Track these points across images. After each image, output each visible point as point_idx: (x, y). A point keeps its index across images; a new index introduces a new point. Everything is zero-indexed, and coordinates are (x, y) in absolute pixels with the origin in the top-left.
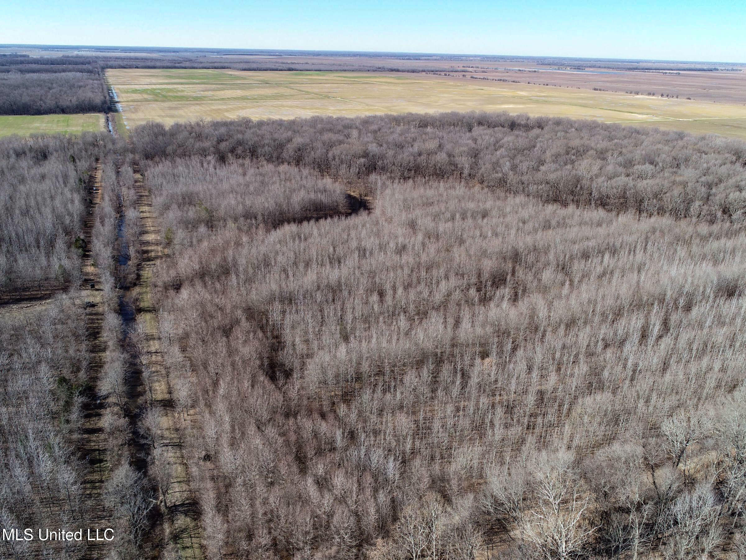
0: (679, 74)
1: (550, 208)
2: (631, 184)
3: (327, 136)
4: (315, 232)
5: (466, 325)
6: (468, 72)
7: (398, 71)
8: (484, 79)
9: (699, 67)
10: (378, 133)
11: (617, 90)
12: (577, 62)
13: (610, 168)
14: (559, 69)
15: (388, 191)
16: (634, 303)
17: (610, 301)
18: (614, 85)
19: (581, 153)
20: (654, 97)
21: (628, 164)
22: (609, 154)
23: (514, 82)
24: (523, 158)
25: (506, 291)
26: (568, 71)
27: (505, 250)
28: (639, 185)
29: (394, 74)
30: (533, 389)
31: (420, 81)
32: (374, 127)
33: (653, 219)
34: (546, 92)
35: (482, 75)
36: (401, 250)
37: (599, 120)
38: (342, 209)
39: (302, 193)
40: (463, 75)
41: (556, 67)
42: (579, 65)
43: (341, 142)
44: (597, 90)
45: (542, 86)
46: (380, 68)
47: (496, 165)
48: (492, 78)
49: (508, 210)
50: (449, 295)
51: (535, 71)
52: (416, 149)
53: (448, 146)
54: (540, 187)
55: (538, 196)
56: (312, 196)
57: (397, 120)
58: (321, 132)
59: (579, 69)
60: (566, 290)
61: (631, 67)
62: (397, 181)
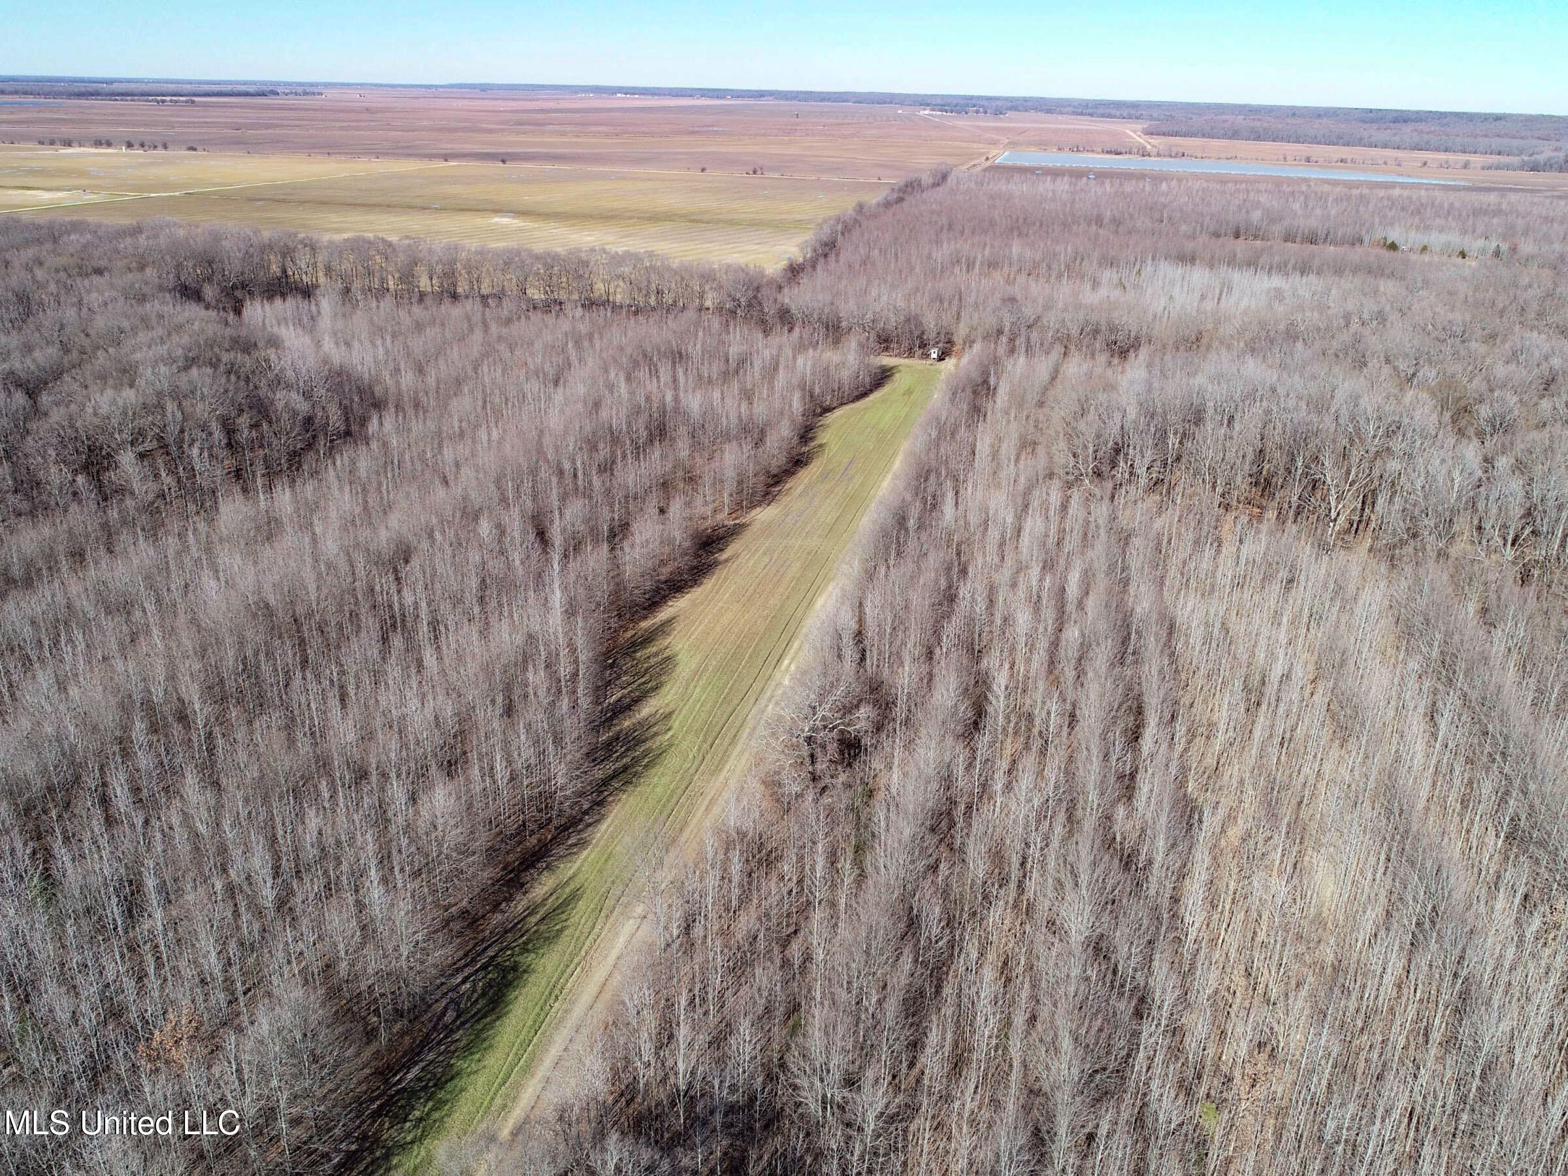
0: (193, 102)
9: (241, 89)
11: (17, 139)
18: (17, 129)
20: (110, 151)
61: (84, 90)
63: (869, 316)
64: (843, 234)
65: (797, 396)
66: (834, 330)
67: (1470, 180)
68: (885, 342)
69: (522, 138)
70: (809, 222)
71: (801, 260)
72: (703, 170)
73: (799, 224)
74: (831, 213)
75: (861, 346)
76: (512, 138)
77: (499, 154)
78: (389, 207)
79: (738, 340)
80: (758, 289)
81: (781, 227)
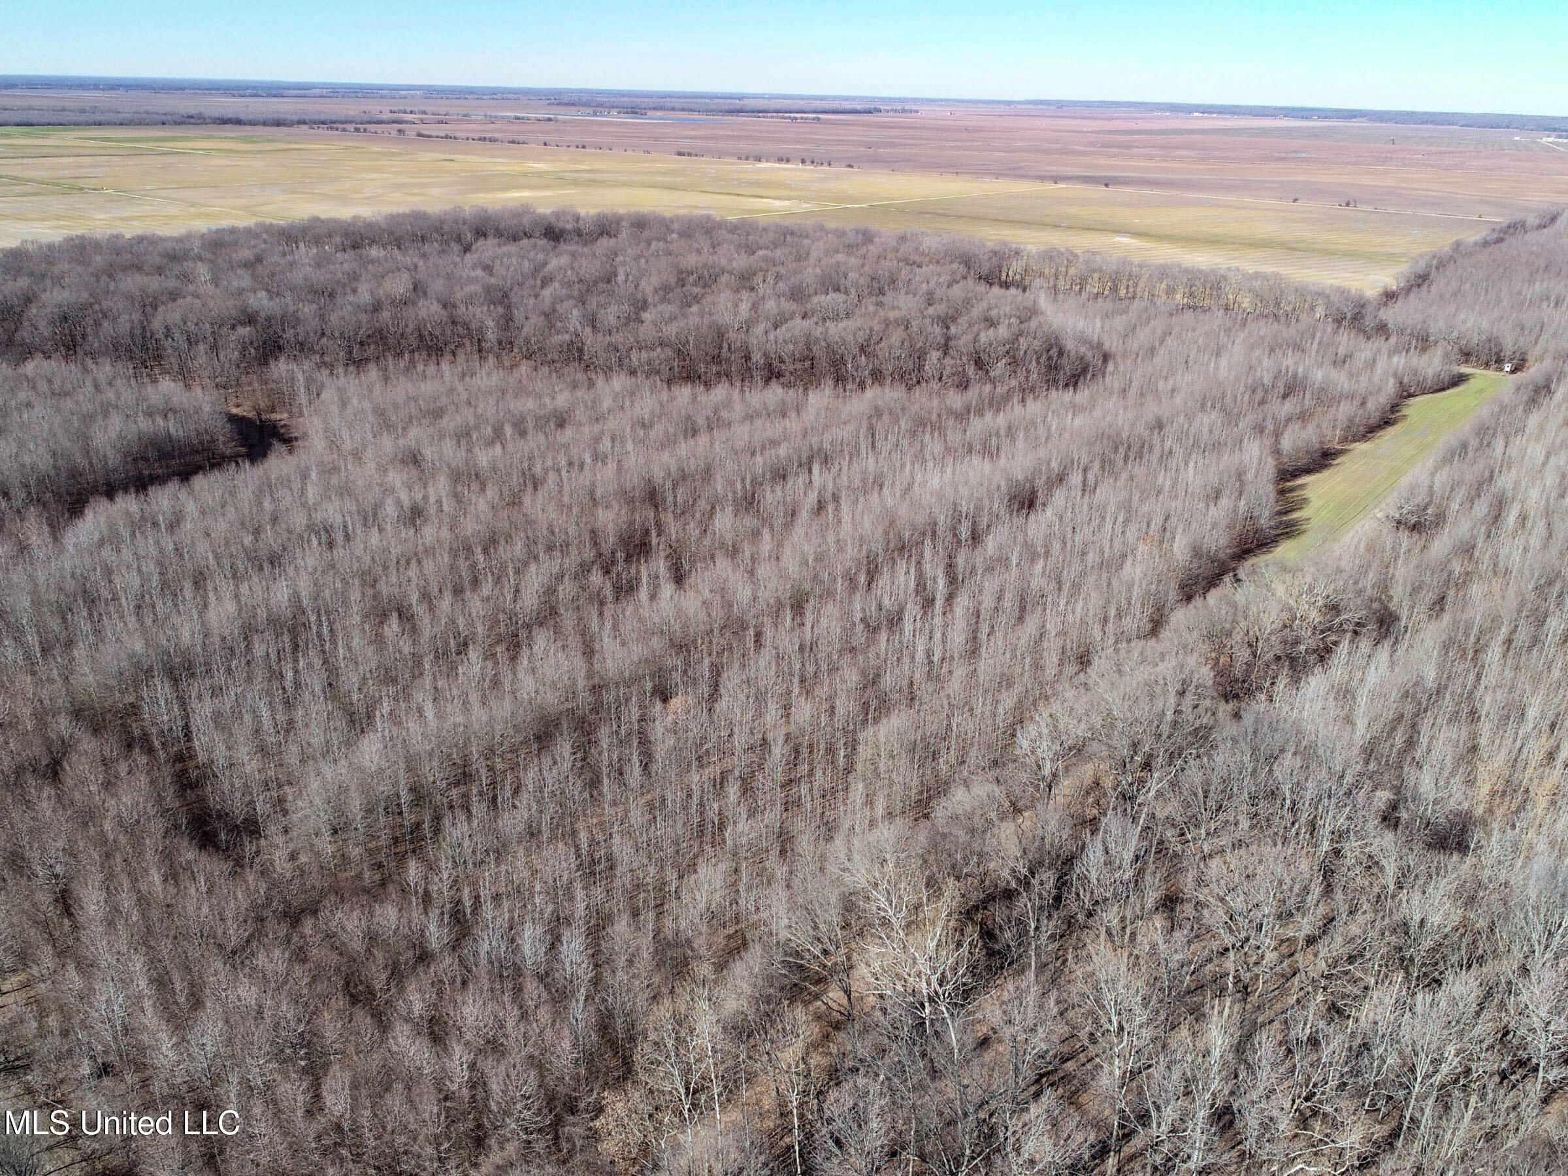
0: (819, 119)
1: (684, 393)
2: (818, 332)
3: (132, 282)
4: (191, 507)
5: (607, 644)
6: (406, 122)
7: (238, 122)
8: (447, 137)
9: (847, 105)
10: (259, 267)
11: (720, 154)
12: (628, 99)
13: (771, 305)
14: (595, 115)
15: (328, 395)
16: (892, 546)
17: (851, 552)
18: (711, 144)
19: (708, 279)
20: (789, 166)
21: (797, 294)
22: (758, 279)
23: (513, 142)
24: (602, 299)
25: (659, 565)
26: (615, 117)
27: (629, 486)
28: (832, 331)
29: (231, 131)
30: (777, 736)
31: (303, 146)
32: (246, 254)
33: (869, 393)
34: (588, 163)
35: (441, 130)
36: (415, 515)
37: (717, 215)
38: (225, 446)
39: (116, 423)
40: (399, 131)
41: (590, 111)
42: (633, 105)
43: (174, 296)
44: (684, 155)
45: (573, 149)
46: (191, 117)
47: (550, 316)
48: (464, 135)
49: (606, 404)
50: (551, 591)
51: (550, 120)
52: (364, 295)
53: (437, 286)
54: (653, 354)
55: (652, 371)
56: (144, 424)
57: (290, 236)
58: (110, 272)
59: (636, 113)
60: (767, 543)
61: (731, 107)
62: (341, 370)
63: (1455, 334)
64: (1437, 268)
65: (1392, 381)
66: (1424, 342)
68: (1466, 355)
69: (1113, 162)
70: (1403, 255)
71: (1394, 288)
72: (1295, 200)
73: (1392, 258)
74: (1425, 249)
75: (1446, 355)
76: (1103, 161)
77: (1101, 177)
78: (1027, 224)
79: (1345, 340)
80: (1363, 306)
81: (1374, 258)
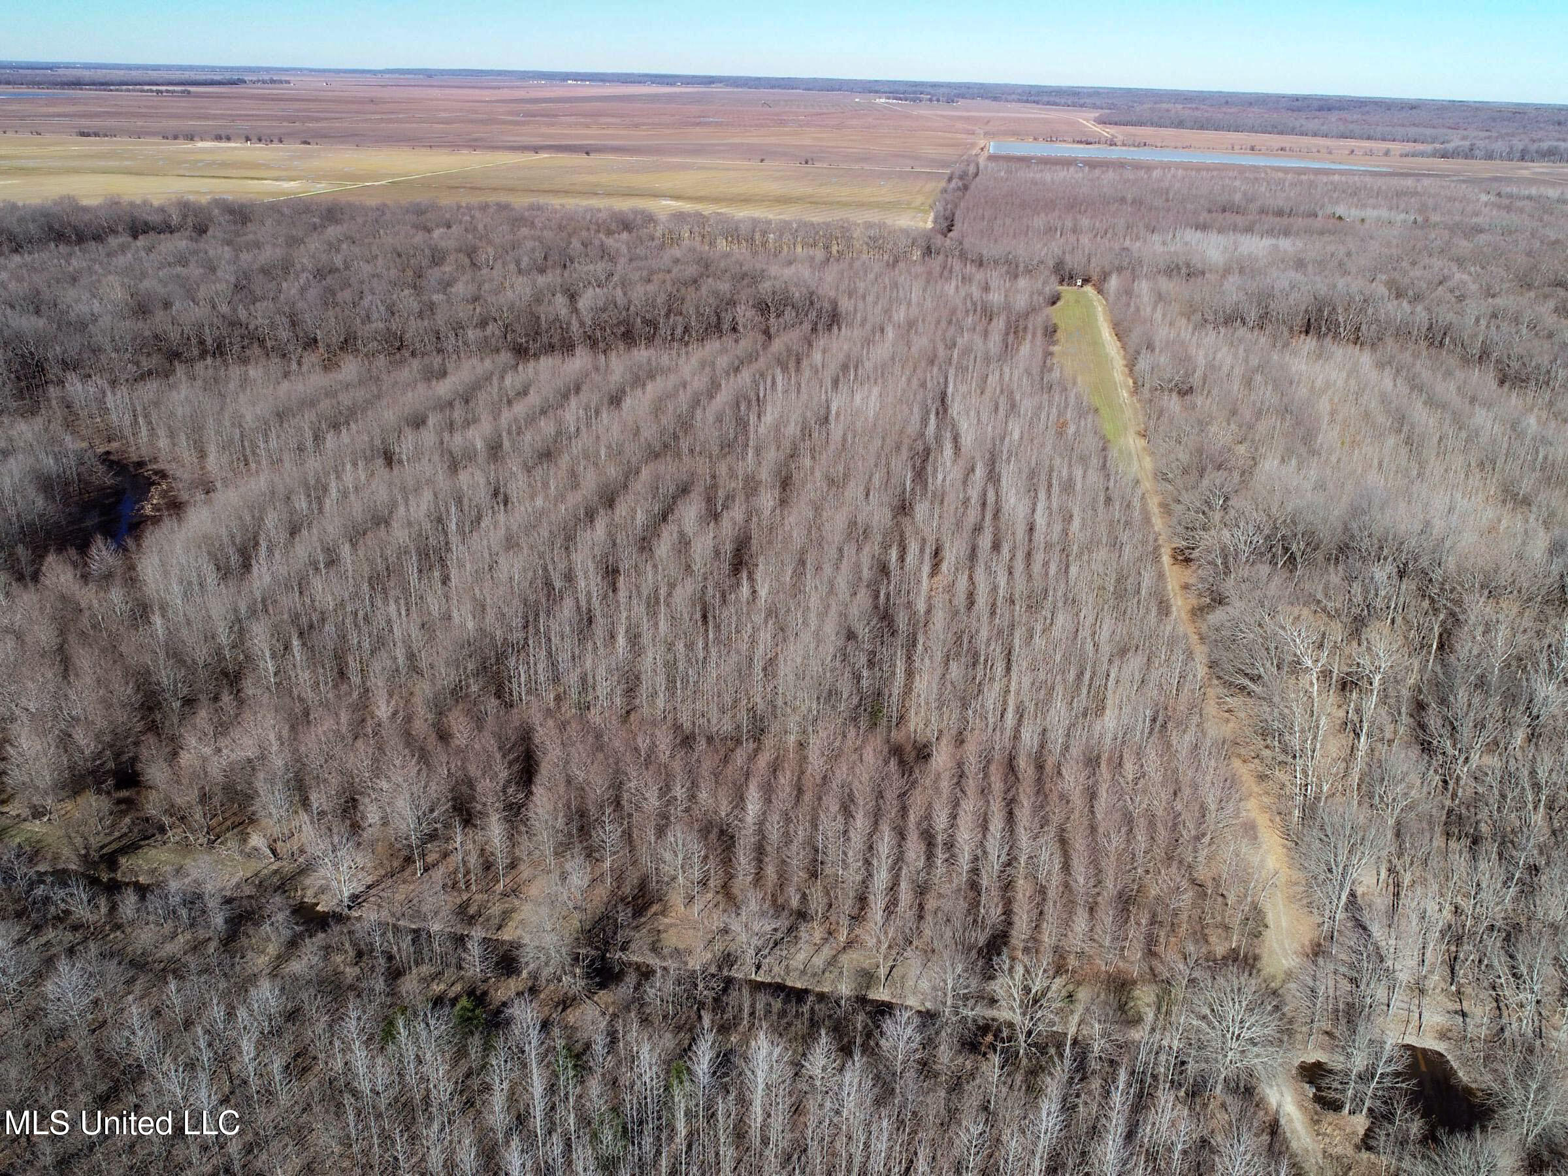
44: (88, 135)
67: (1390, 166)
72: (762, 161)
77: (572, 146)
